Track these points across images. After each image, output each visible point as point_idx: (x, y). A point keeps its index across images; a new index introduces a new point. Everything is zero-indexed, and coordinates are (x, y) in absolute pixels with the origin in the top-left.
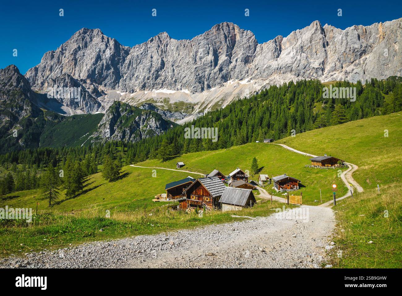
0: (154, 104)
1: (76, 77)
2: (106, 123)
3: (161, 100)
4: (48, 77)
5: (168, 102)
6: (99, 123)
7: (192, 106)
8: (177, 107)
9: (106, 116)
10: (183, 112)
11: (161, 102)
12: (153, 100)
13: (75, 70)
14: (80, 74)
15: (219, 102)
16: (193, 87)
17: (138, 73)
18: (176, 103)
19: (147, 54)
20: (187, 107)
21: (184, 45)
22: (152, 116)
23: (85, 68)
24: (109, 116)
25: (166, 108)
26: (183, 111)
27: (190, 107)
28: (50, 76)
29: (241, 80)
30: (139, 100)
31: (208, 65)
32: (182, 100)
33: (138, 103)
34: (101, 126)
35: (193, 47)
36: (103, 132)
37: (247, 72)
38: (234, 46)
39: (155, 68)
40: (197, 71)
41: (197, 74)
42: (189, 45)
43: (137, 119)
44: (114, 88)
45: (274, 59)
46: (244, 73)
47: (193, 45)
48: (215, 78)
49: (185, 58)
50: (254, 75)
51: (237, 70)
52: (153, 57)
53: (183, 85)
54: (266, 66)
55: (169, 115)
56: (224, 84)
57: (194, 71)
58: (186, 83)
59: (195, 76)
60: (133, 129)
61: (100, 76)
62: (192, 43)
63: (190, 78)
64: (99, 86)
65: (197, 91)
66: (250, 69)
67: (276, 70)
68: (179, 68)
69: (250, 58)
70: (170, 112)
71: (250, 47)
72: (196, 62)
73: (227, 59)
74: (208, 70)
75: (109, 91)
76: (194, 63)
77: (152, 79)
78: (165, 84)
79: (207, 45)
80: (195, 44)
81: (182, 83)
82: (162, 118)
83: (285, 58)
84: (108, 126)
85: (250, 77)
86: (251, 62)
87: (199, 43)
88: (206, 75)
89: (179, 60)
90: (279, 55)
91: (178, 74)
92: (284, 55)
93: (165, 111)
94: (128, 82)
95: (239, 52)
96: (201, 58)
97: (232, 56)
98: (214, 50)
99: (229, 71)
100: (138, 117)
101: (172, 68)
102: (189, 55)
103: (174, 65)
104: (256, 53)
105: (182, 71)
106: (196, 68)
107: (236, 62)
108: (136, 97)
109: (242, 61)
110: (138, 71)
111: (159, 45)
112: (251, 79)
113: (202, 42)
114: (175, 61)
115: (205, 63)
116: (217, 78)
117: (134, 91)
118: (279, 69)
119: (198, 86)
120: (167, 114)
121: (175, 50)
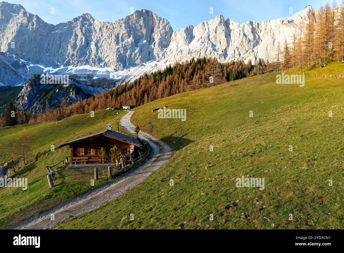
0: (77, 79)
2: (24, 95)
3: (85, 76)
5: (92, 78)
6: (18, 95)
7: (114, 82)
8: (99, 83)
9: (25, 88)
10: (105, 88)
11: (85, 78)
12: (77, 75)
16: (115, 65)
17: (62, 49)
18: (98, 79)
19: (71, 33)
20: (109, 83)
21: (107, 27)
22: (73, 90)
23: (5, 42)
24: (27, 89)
25: (89, 83)
26: (105, 86)
27: (112, 83)
29: (159, 61)
31: (129, 47)
32: (105, 77)
34: (20, 97)
35: (115, 29)
37: (163, 55)
38: (152, 31)
39: (78, 47)
40: (119, 52)
41: (119, 54)
42: (111, 27)
43: (57, 92)
44: (38, 63)
45: (186, 45)
46: (161, 55)
47: (115, 27)
48: (136, 58)
49: (108, 39)
50: (169, 57)
51: (155, 52)
52: (76, 36)
53: (106, 63)
54: (179, 50)
55: (92, 89)
56: (143, 64)
57: (116, 51)
58: (109, 62)
59: (117, 55)
60: (53, 102)
61: (22, 51)
62: (114, 25)
63: (112, 57)
64: (21, 60)
65: (119, 69)
66: (166, 52)
67: (187, 54)
68: (102, 48)
69: (166, 43)
70: (93, 87)
71: (166, 33)
72: (118, 43)
73: (146, 42)
74: (129, 51)
75: (32, 65)
76: (116, 44)
77: (76, 56)
78: (89, 61)
79: (128, 29)
80: (117, 27)
81: (105, 61)
82: (83, 92)
83: (195, 44)
84: (26, 99)
85: (166, 59)
86: (166, 46)
87: (121, 26)
88: (127, 55)
89: (102, 40)
90: (190, 42)
91: (101, 53)
92: (194, 41)
93: (88, 86)
94: (52, 58)
95: (157, 37)
96: (123, 40)
97: (150, 40)
98: (134, 34)
99: (148, 53)
100: (58, 90)
101: (95, 47)
102: (111, 36)
103: (97, 45)
104: (171, 39)
105: (105, 50)
106: (118, 49)
107: (154, 46)
108: (60, 73)
109: (159, 45)
110: (63, 48)
111: (83, 25)
112: (167, 61)
113: (123, 26)
114: (98, 41)
115: (126, 44)
116: (137, 59)
117: (58, 66)
118: (190, 53)
119: (120, 65)
120: (90, 89)
121: (98, 31)
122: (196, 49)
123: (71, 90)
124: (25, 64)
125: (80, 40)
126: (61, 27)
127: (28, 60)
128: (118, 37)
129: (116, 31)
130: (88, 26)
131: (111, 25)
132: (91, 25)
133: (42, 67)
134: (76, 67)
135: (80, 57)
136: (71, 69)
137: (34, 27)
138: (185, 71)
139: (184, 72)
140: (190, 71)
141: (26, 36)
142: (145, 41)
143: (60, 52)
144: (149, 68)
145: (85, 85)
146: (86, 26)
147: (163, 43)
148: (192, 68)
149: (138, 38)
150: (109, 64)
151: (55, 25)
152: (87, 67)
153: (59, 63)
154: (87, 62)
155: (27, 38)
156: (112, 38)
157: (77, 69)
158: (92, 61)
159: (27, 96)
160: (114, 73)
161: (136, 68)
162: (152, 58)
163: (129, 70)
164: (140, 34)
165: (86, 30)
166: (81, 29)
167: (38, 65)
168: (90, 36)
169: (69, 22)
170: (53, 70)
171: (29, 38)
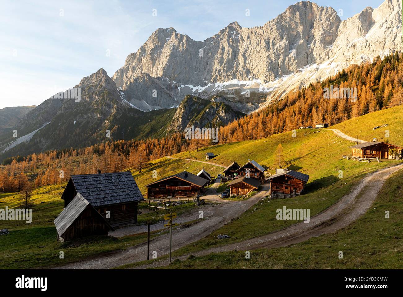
0: (225, 96)
1: (154, 75)
2: (178, 117)
3: (232, 92)
4: (131, 77)
5: (240, 93)
6: (173, 117)
7: (264, 95)
8: (248, 98)
9: (179, 110)
10: (255, 103)
11: (233, 94)
12: (225, 92)
13: (153, 69)
14: (157, 72)
15: (294, 90)
16: (265, 76)
17: (210, 66)
19: (218, 47)
20: (259, 97)
21: (255, 33)
22: (222, 108)
23: (161, 66)
24: (181, 110)
25: (237, 100)
26: (254, 101)
27: (262, 97)
28: (132, 76)
29: (321, 63)
30: (211, 93)
31: (282, 52)
32: (254, 91)
33: (210, 96)
34: (175, 119)
35: (265, 34)
36: (176, 125)
37: (327, 55)
38: (312, 27)
39: (225, 60)
40: (270, 59)
41: (270, 61)
42: (261, 32)
43: (208, 111)
44: (187, 83)
45: (361, 35)
46: (323, 56)
47: (265, 31)
48: (290, 64)
49: (257, 46)
50: (335, 57)
51: (315, 54)
52: (223, 49)
53: (255, 74)
54: (350, 45)
55: (241, 106)
56: (300, 69)
57: (266, 59)
58: (258, 72)
59: (268, 64)
60: (204, 122)
61: (174, 73)
62: (263, 29)
63: (262, 67)
64: (173, 82)
65: (270, 80)
66: (331, 51)
67: (364, 48)
68: (251, 58)
69: (330, 38)
70: (241, 103)
71: (331, 25)
72: (268, 49)
73: (303, 42)
74: (281, 56)
75: (182, 86)
76: (266, 50)
77: (224, 71)
78: (236, 75)
79: (281, 30)
80: (267, 30)
81: (253, 72)
82: (232, 110)
83: (375, 32)
84: (181, 120)
85: (331, 59)
86: (331, 42)
87: (272, 29)
88: (279, 62)
89: (250, 49)
90: (367, 31)
91: (249, 64)
92: (374, 30)
93: (236, 102)
94: (200, 76)
95: (318, 33)
96: (274, 45)
97: (309, 38)
98: (288, 35)
99: (306, 55)
100: (208, 109)
101: (243, 58)
102: (261, 43)
103: (245, 55)
104: (338, 31)
105: (254, 60)
106: (268, 56)
107: (314, 45)
108: (208, 91)
109: (321, 42)
110: (210, 64)
111: (230, 36)
112: (332, 61)
113: (275, 27)
114: (246, 50)
115: (278, 49)
116: (292, 64)
117: (206, 84)
118: (367, 46)
119: (271, 75)
120: (238, 105)
121: (246, 39)
122: (377, 39)
123: (221, 109)
124: (177, 86)
125: (227, 53)
126: (208, 42)
127: (180, 81)
128: (269, 42)
129: (266, 36)
130: (235, 36)
131: (260, 29)
132: (238, 34)
133: (191, 86)
134: (223, 82)
135: (227, 72)
136: (219, 86)
137: (184, 47)
138: (367, 74)
139: (365, 76)
140: (374, 73)
141: (178, 58)
142: (301, 41)
143: (207, 69)
144: (308, 74)
145: (233, 102)
146: (233, 36)
147: (327, 39)
148: (377, 69)
149: (292, 39)
150: (259, 75)
151: (203, 41)
152: (235, 82)
153: (206, 81)
154: (234, 77)
155: (178, 59)
156: (262, 44)
157: (224, 85)
158: (239, 75)
159: (182, 118)
160: (264, 85)
161: (291, 75)
162: (312, 60)
163: (282, 80)
164: (295, 33)
165: (233, 41)
166: (228, 40)
167: (188, 86)
168: (237, 46)
169: (216, 35)
170: (201, 89)
171: (180, 60)
